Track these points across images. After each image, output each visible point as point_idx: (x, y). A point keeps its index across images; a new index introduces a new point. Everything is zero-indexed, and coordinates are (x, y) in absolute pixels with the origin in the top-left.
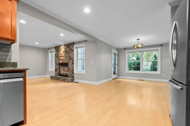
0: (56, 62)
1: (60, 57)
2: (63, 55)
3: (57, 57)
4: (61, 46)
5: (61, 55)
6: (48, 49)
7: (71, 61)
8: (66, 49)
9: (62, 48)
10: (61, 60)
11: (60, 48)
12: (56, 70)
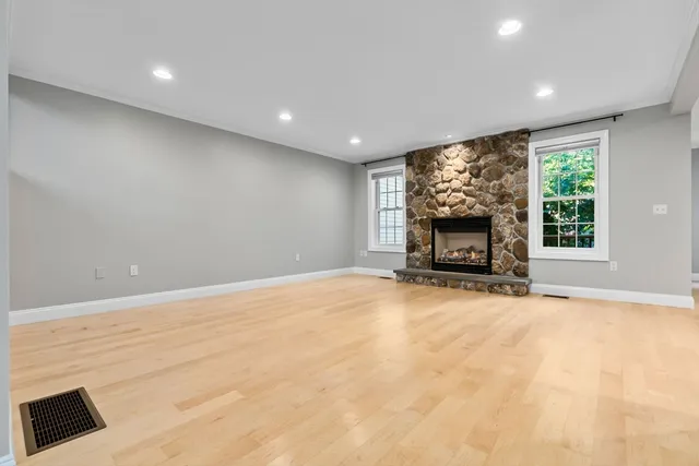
0: (410, 214)
1: (437, 192)
2: (456, 184)
3: (418, 193)
4: (446, 147)
5: (441, 186)
6: (365, 164)
7: (514, 208)
8: (479, 158)
9: (454, 155)
10: (444, 204)
11: (441, 158)
12: (411, 247)
